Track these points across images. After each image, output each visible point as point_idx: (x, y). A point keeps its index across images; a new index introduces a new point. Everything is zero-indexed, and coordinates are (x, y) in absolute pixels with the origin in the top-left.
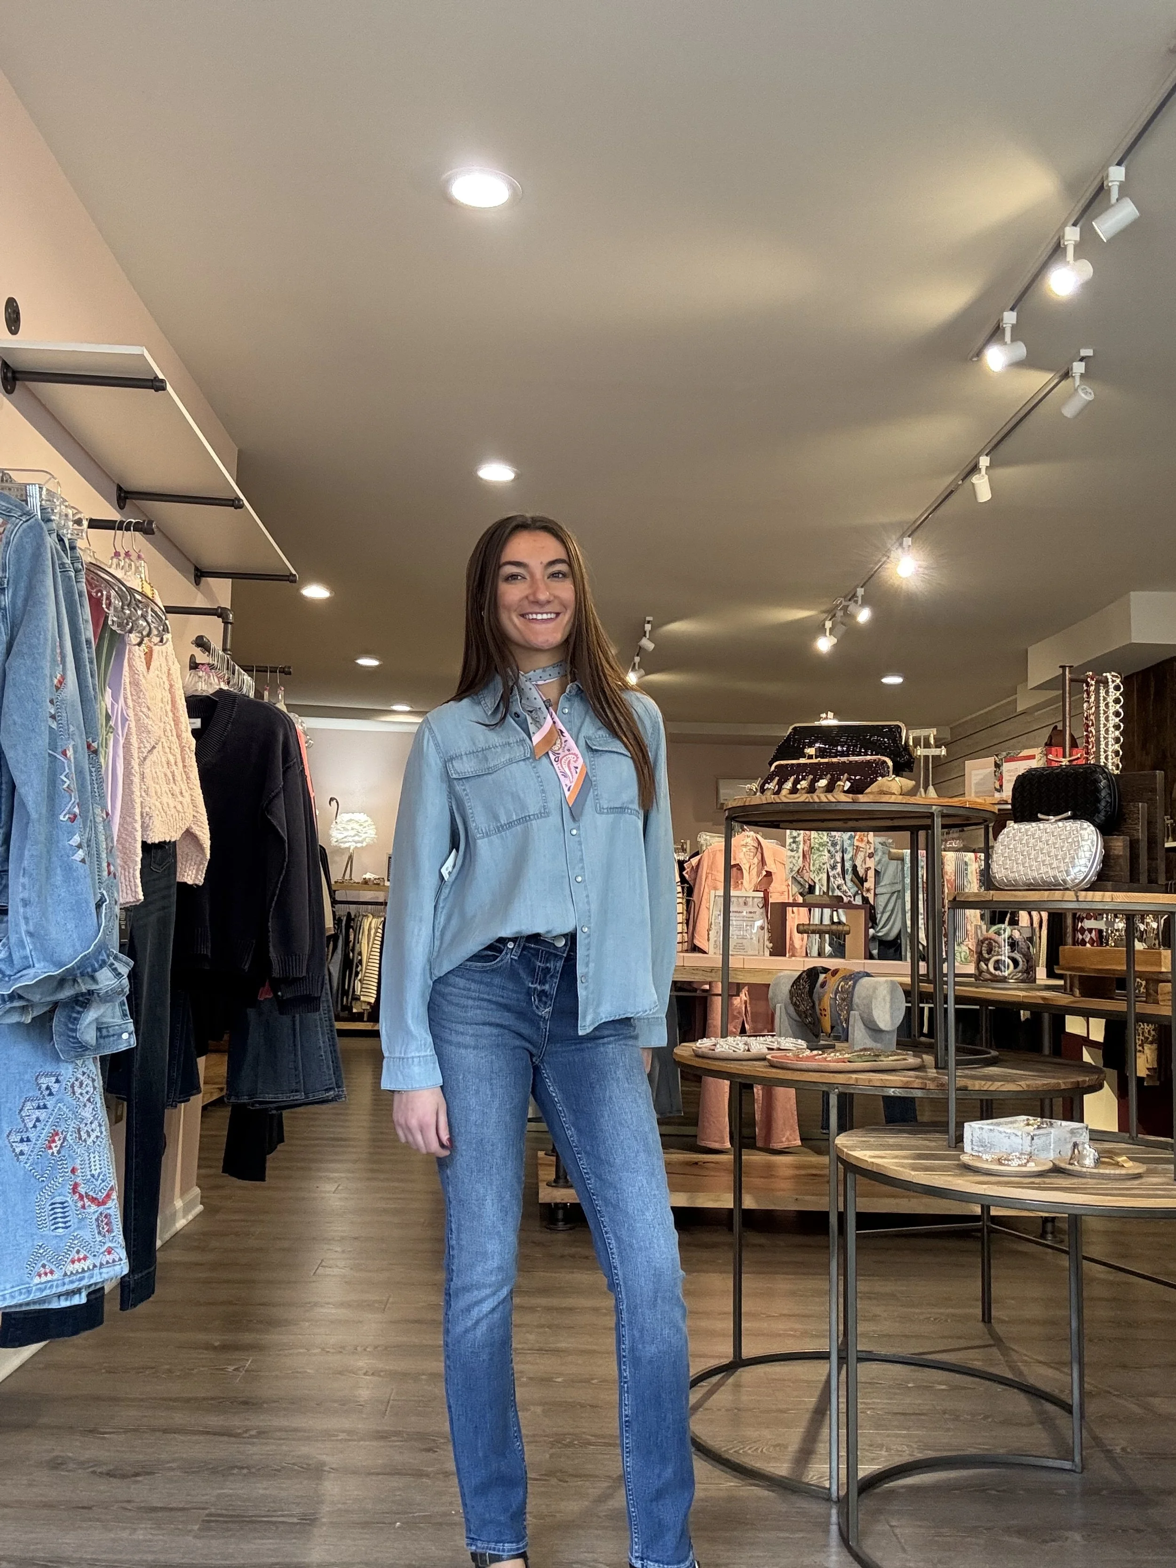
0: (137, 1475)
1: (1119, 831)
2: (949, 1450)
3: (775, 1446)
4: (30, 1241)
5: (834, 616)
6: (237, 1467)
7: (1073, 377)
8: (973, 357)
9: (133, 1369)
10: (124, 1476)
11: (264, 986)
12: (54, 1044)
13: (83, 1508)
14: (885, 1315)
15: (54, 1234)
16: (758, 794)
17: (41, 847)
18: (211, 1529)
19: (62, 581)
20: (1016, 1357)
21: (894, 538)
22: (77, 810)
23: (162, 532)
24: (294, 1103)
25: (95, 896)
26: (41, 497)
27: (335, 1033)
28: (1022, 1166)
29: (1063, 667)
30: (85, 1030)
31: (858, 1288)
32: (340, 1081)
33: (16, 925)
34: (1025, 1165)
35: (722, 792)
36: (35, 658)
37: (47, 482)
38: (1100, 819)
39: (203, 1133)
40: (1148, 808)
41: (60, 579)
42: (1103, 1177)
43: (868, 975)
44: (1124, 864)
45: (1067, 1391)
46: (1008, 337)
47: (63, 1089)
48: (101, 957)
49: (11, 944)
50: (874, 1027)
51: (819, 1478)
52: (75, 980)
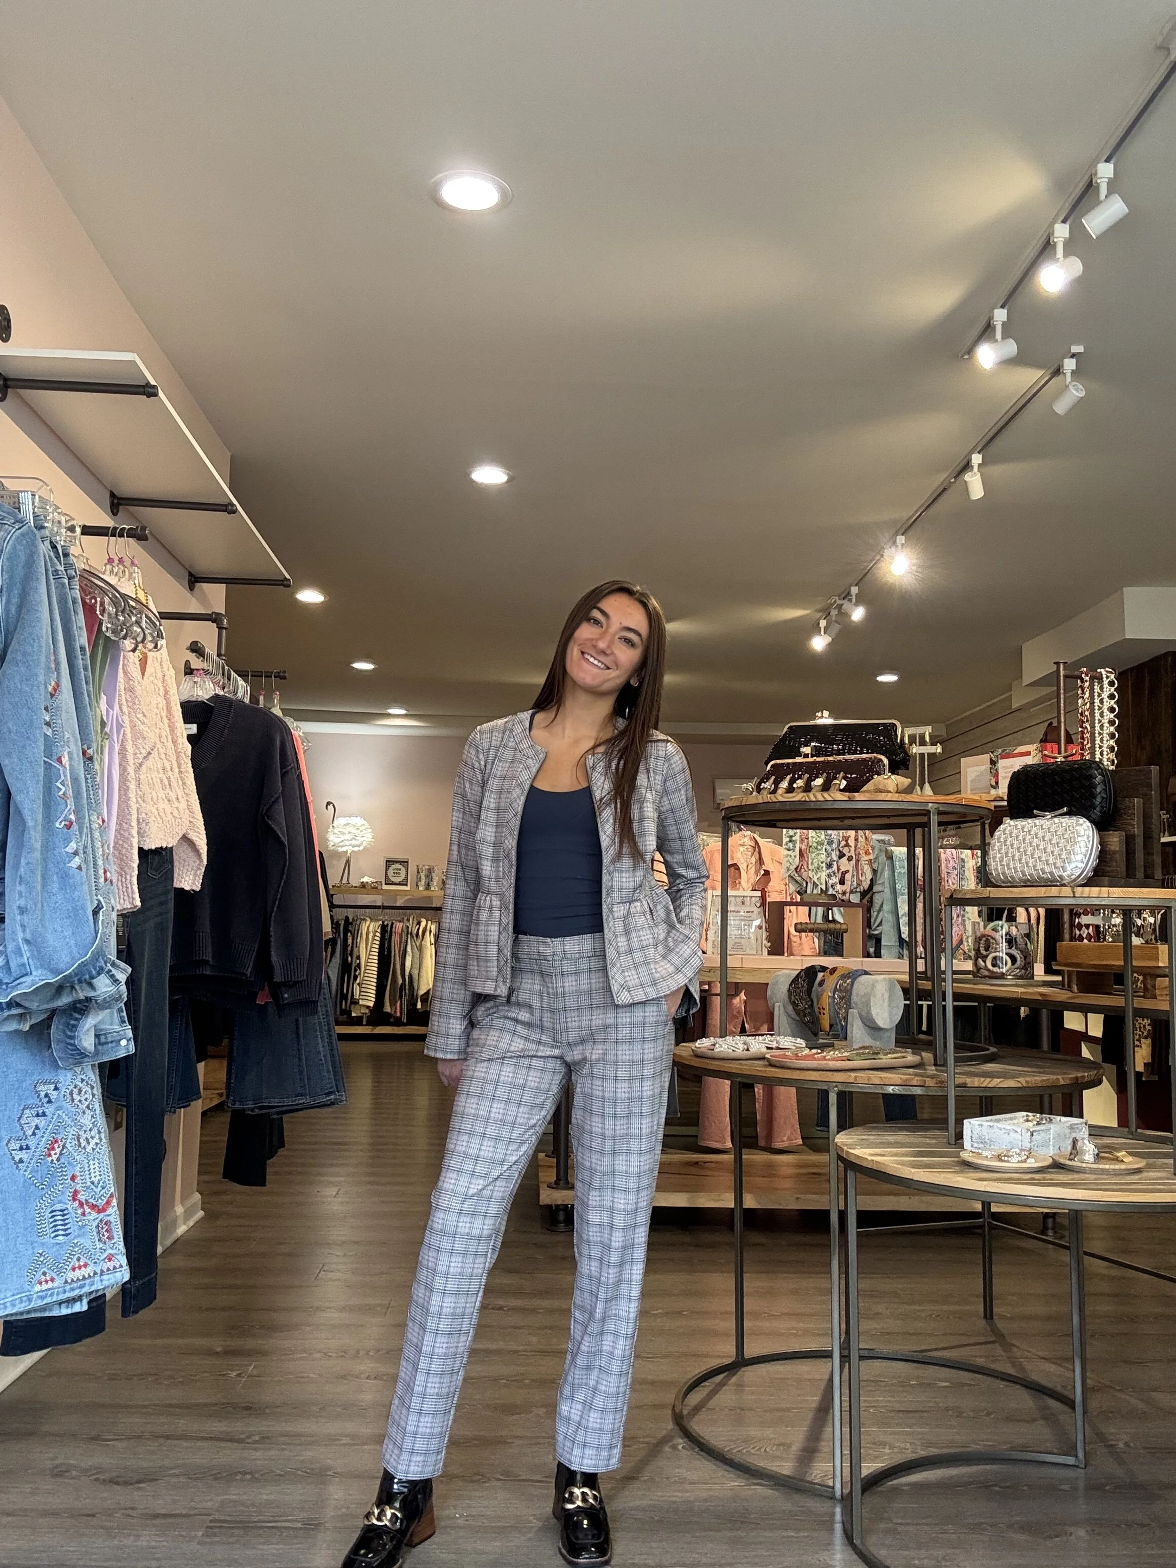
0: (140, 1481)
1: (1114, 827)
2: (953, 1447)
3: (779, 1445)
4: (30, 1248)
5: (829, 614)
6: (239, 1472)
7: (1065, 374)
8: (964, 355)
9: (136, 1375)
10: (127, 1483)
11: (262, 989)
12: (52, 1052)
13: (87, 1515)
14: (887, 1313)
15: (54, 1241)
16: (754, 793)
17: (37, 855)
18: (215, 1535)
19: (56, 588)
20: (1018, 1354)
21: (887, 536)
22: (72, 817)
23: (155, 538)
24: (297, 1107)
25: (91, 902)
26: (33, 503)
27: (335, 1037)
28: (1022, 1162)
29: (1057, 664)
30: (83, 1037)
31: (860, 1286)
32: (339, 1085)
33: (13, 932)
34: (1025, 1161)
35: (718, 791)
36: (29, 665)
37: (39, 489)
38: (1095, 814)
39: (203, 1139)
40: (1144, 804)
41: (53, 586)
42: (1103, 1172)
43: (866, 973)
44: (1120, 860)
45: (1069, 1387)
46: (998, 335)
47: (62, 1096)
48: (98, 964)
49: (8, 951)
50: (873, 1025)
51: (823, 1476)
52: (73, 987)
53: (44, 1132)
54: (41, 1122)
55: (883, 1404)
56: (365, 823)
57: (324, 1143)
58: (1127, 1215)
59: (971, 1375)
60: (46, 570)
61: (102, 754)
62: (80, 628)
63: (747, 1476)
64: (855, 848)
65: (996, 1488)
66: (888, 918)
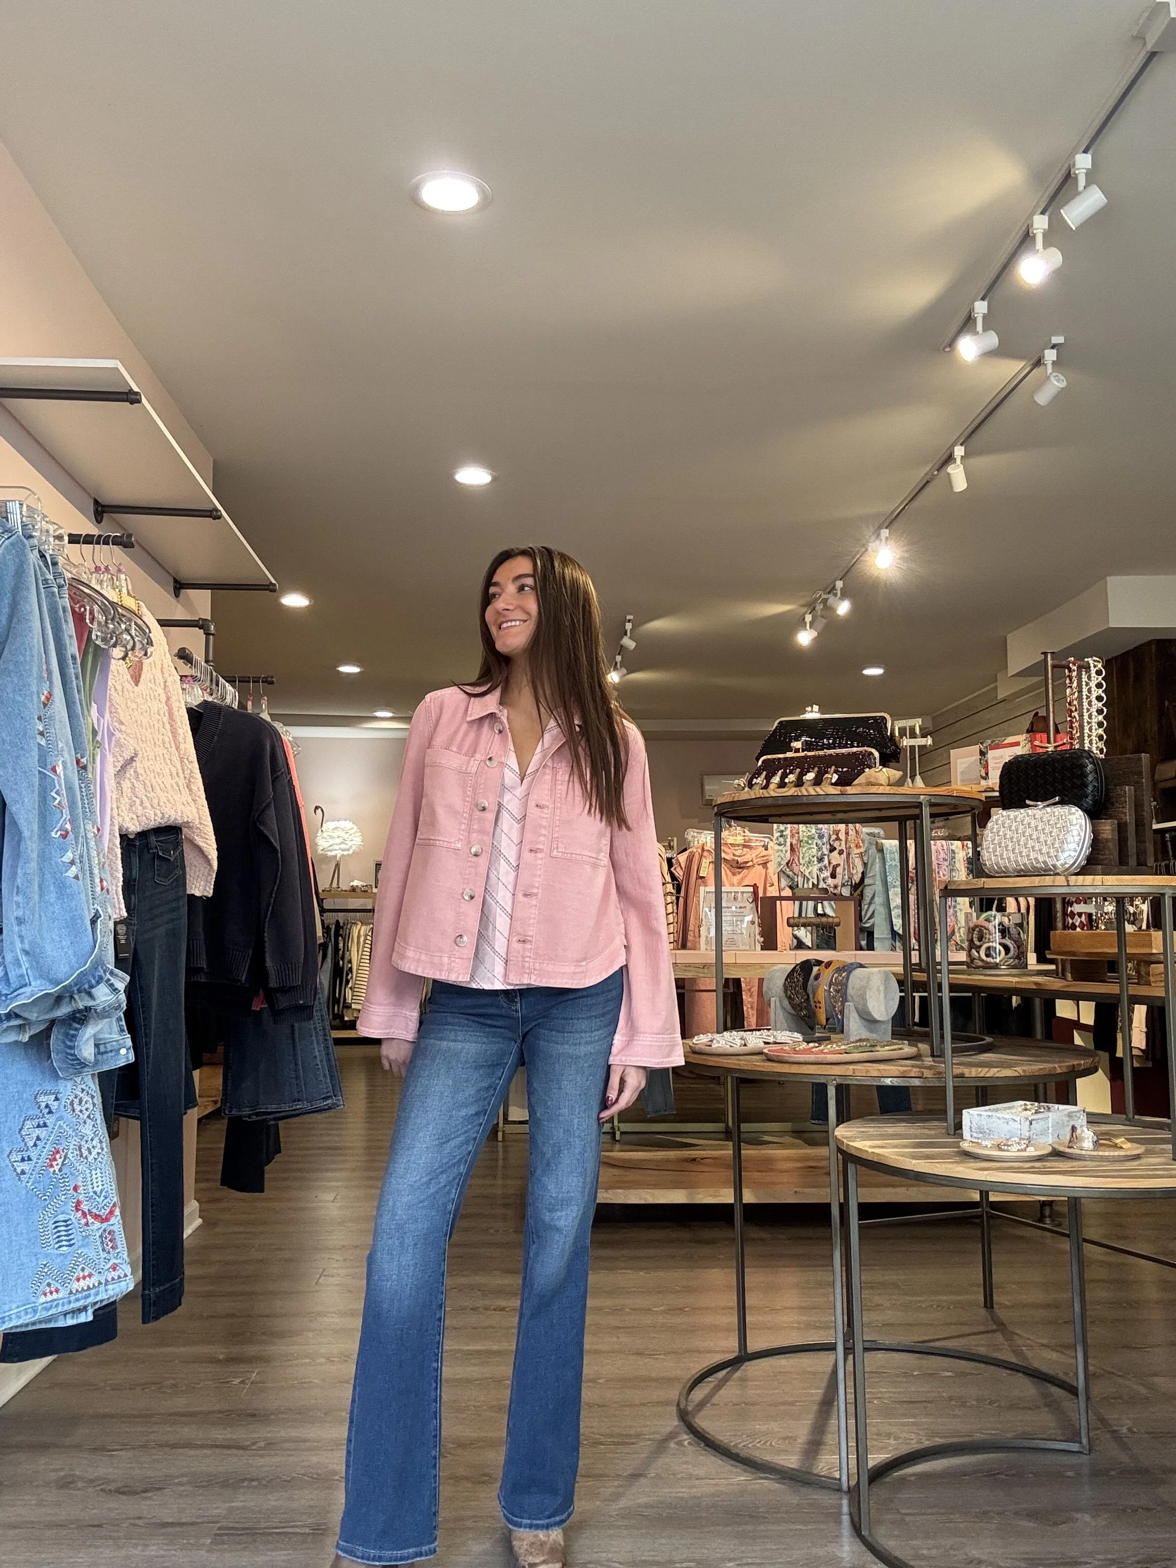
0: (146, 1491)
1: (1106, 815)
2: (957, 1436)
3: (785, 1439)
4: (34, 1259)
5: (814, 609)
6: (245, 1479)
7: (1045, 365)
8: (945, 347)
9: (138, 1385)
10: (135, 1493)
11: (258, 995)
12: (52, 1062)
13: (94, 1526)
14: (888, 1304)
15: (58, 1252)
16: (746, 789)
17: (34, 865)
18: (224, 1543)
19: (46, 597)
20: (1019, 1342)
21: (872, 529)
22: (68, 826)
23: (141, 546)
24: (294, 1113)
25: (89, 911)
26: (21, 513)
27: (331, 1042)
28: (1021, 1150)
29: (1045, 654)
30: (83, 1047)
31: (863, 1278)
32: (336, 1089)
33: (11, 943)
34: (1025, 1150)
35: (707, 787)
36: (22, 675)
37: (27, 498)
38: (1087, 803)
39: (201, 1146)
40: (1135, 791)
41: (43, 596)
42: (1102, 1159)
43: (861, 966)
44: (1113, 848)
45: (1071, 1374)
46: (979, 327)
47: (62, 1107)
48: (97, 973)
49: (6, 963)
50: (869, 1018)
51: (829, 1469)
52: (71, 997)
53: (46, 1144)
54: (42, 1133)
55: (887, 1395)
56: (354, 826)
57: (320, 1148)
58: (1124, 1201)
59: (973, 1364)
60: (36, 580)
61: (94, 763)
62: (71, 637)
63: (753, 1470)
64: (846, 841)
65: (1002, 1476)
66: (881, 911)
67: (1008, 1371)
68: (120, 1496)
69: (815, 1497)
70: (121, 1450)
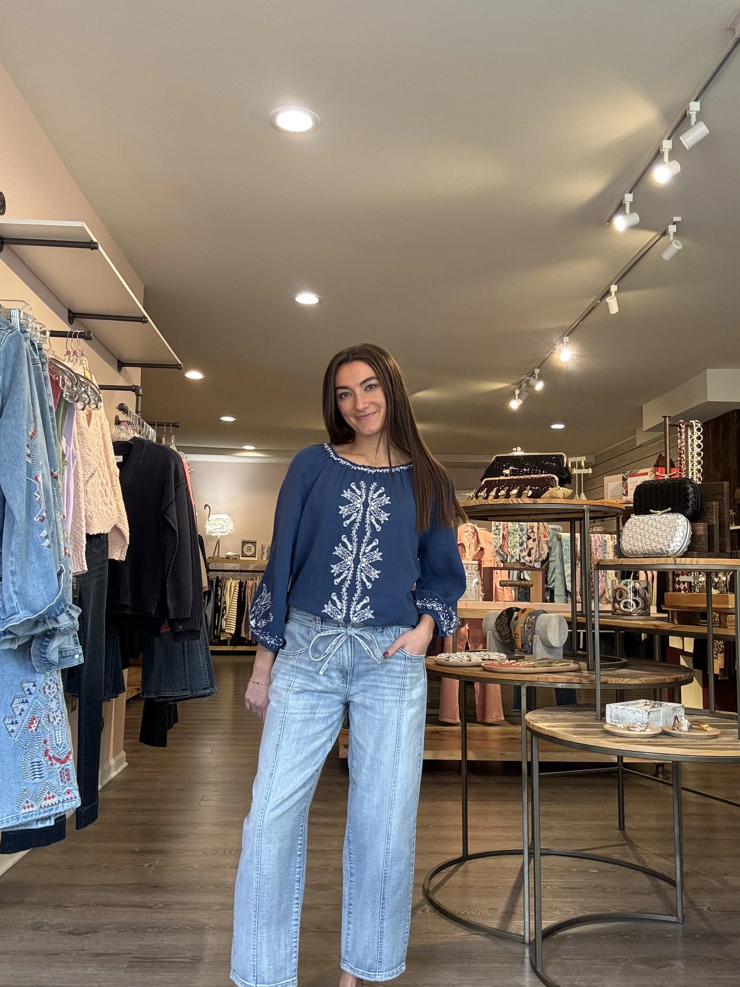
0: (87, 933)
1: (700, 520)
2: (599, 911)
3: (490, 909)
4: (18, 786)
5: (521, 386)
6: (150, 927)
7: (669, 235)
8: (606, 223)
9: (85, 866)
10: (79, 934)
11: (164, 624)
12: (32, 662)
13: (54, 954)
14: (558, 826)
15: (33, 782)
16: (474, 499)
17: (22, 538)
18: (135, 967)
19: (34, 370)
20: (640, 852)
21: (558, 337)
22: (44, 514)
23: (97, 338)
24: (185, 697)
25: (56, 568)
26: (19, 317)
27: (210, 653)
28: (643, 731)
29: (665, 417)
30: (51, 653)
31: (541, 809)
32: (214, 683)
33: (7, 587)
34: (645, 731)
36: (17, 419)
37: (24, 307)
38: (689, 512)
39: (127, 717)
40: (719, 505)
41: (32, 369)
42: (694, 737)
43: (545, 612)
44: (704, 541)
45: (673, 873)
46: (628, 210)
47: (38, 690)
48: (61, 607)
49: (4, 599)
50: (548, 645)
51: (517, 929)
52: (45, 622)
53: (27, 713)
54: (25, 706)
55: (556, 883)
56: (229, 518)
57: (204, 720)
59: (611, 865)
60: (28, 359)
61: (63, 474)
62: (49, 395)
63: (470, 929)
64: (538, 533)
65: (626, 936)
66: (559, 577)
67: (633, 871)
68: (72, 936)
69: (508, 947)
70: (72, 907)
